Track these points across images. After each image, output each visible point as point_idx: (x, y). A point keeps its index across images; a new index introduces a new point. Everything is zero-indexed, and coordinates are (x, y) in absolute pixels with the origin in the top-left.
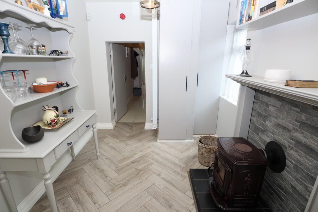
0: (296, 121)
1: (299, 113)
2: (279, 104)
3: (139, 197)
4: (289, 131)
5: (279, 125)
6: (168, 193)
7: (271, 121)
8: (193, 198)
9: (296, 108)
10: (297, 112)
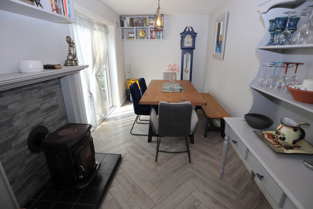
0: (40, 98)
1: (38, 92)
2: (18, 97)
3: (162, 197)
4: (38, 109)
5: (29, 113)
6: (131, 200)
7: (20, 117)
8: (109, 192)
9: (34, 90)
10: (37, 92)
